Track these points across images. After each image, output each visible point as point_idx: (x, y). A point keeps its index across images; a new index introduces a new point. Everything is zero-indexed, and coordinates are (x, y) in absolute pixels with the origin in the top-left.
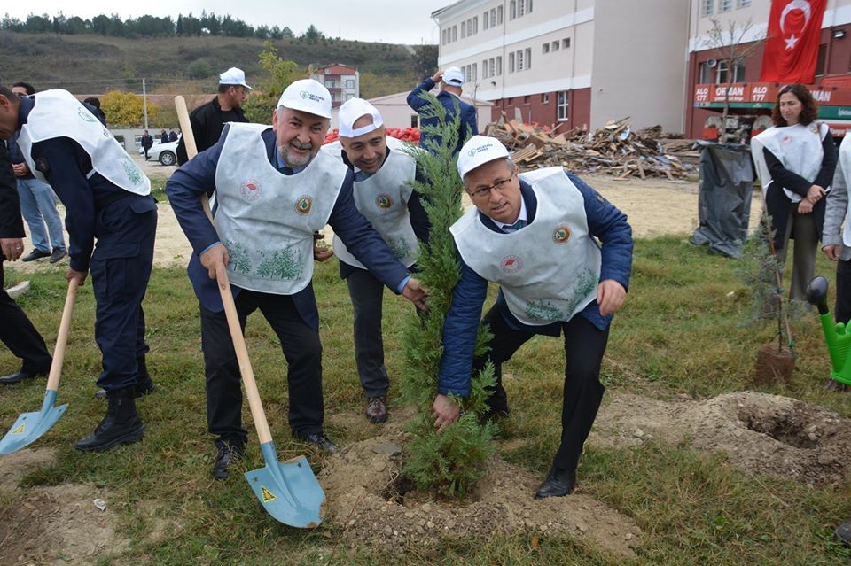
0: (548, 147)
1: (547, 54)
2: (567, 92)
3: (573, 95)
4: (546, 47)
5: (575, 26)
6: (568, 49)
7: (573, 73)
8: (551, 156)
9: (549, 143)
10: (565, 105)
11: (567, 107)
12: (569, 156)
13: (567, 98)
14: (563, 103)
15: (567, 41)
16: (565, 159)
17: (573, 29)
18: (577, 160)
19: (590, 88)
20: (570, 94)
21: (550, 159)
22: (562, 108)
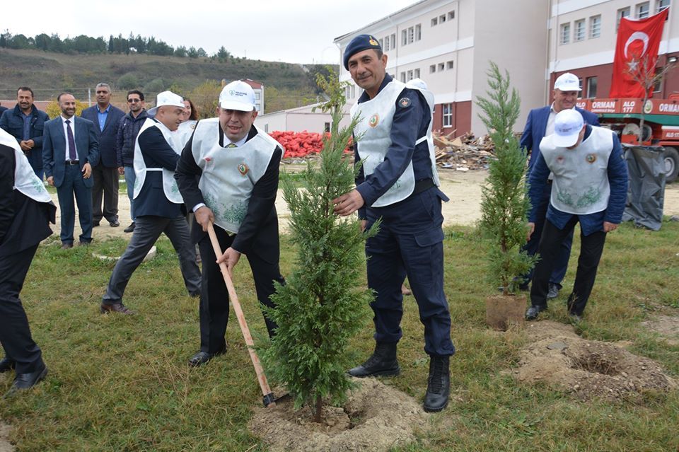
0: (449, 149)
1: (434, 74)
2: (451, 104)
3: (456, 107)
4: (433, 68)
5: (458, 51)
6: (451, 70)
7: (456, 89)
8: (453, 156)
9: (449, 145)
10: (449, 115)
11: (451, 116)
12: (467, 156)
13: (451, 109)
14: (447, 113)
15: (451, 64)
16: (464, 159)
17: (455, 53)
18: (474, 159)
19: (470, 101)
20: (454, 106)
21: (452, 158)
22: (446, 117)
